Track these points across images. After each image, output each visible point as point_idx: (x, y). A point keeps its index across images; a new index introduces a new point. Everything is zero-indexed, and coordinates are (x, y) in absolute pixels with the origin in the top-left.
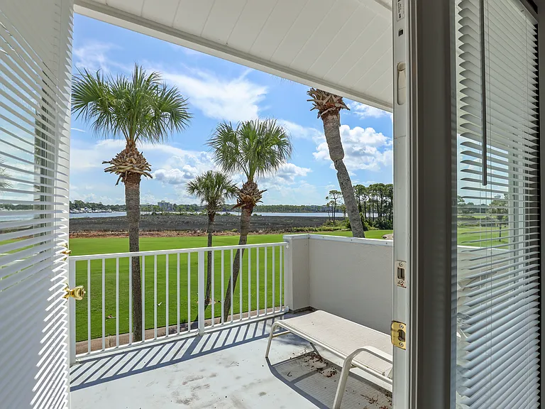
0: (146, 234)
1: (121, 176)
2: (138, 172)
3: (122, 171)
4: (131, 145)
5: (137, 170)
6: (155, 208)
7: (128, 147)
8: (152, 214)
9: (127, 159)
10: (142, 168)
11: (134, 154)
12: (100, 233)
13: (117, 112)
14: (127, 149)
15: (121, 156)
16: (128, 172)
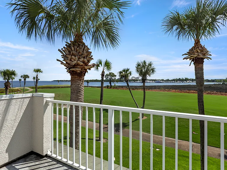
0: (218, 94)
1: (192, 61)
2: (202, 57)
3: (192, 58)
4: (197, 42)
5: (201, 56)
6: (224, 81)
7: (195, 44)
8: (223, 84)
9: (195, 51)
10: (204, 55)
11: (198, 47)
12: (194, 92)
13: (189, 27)
14: (195, 45)
15: (191, 50)
16: (196, 58)
